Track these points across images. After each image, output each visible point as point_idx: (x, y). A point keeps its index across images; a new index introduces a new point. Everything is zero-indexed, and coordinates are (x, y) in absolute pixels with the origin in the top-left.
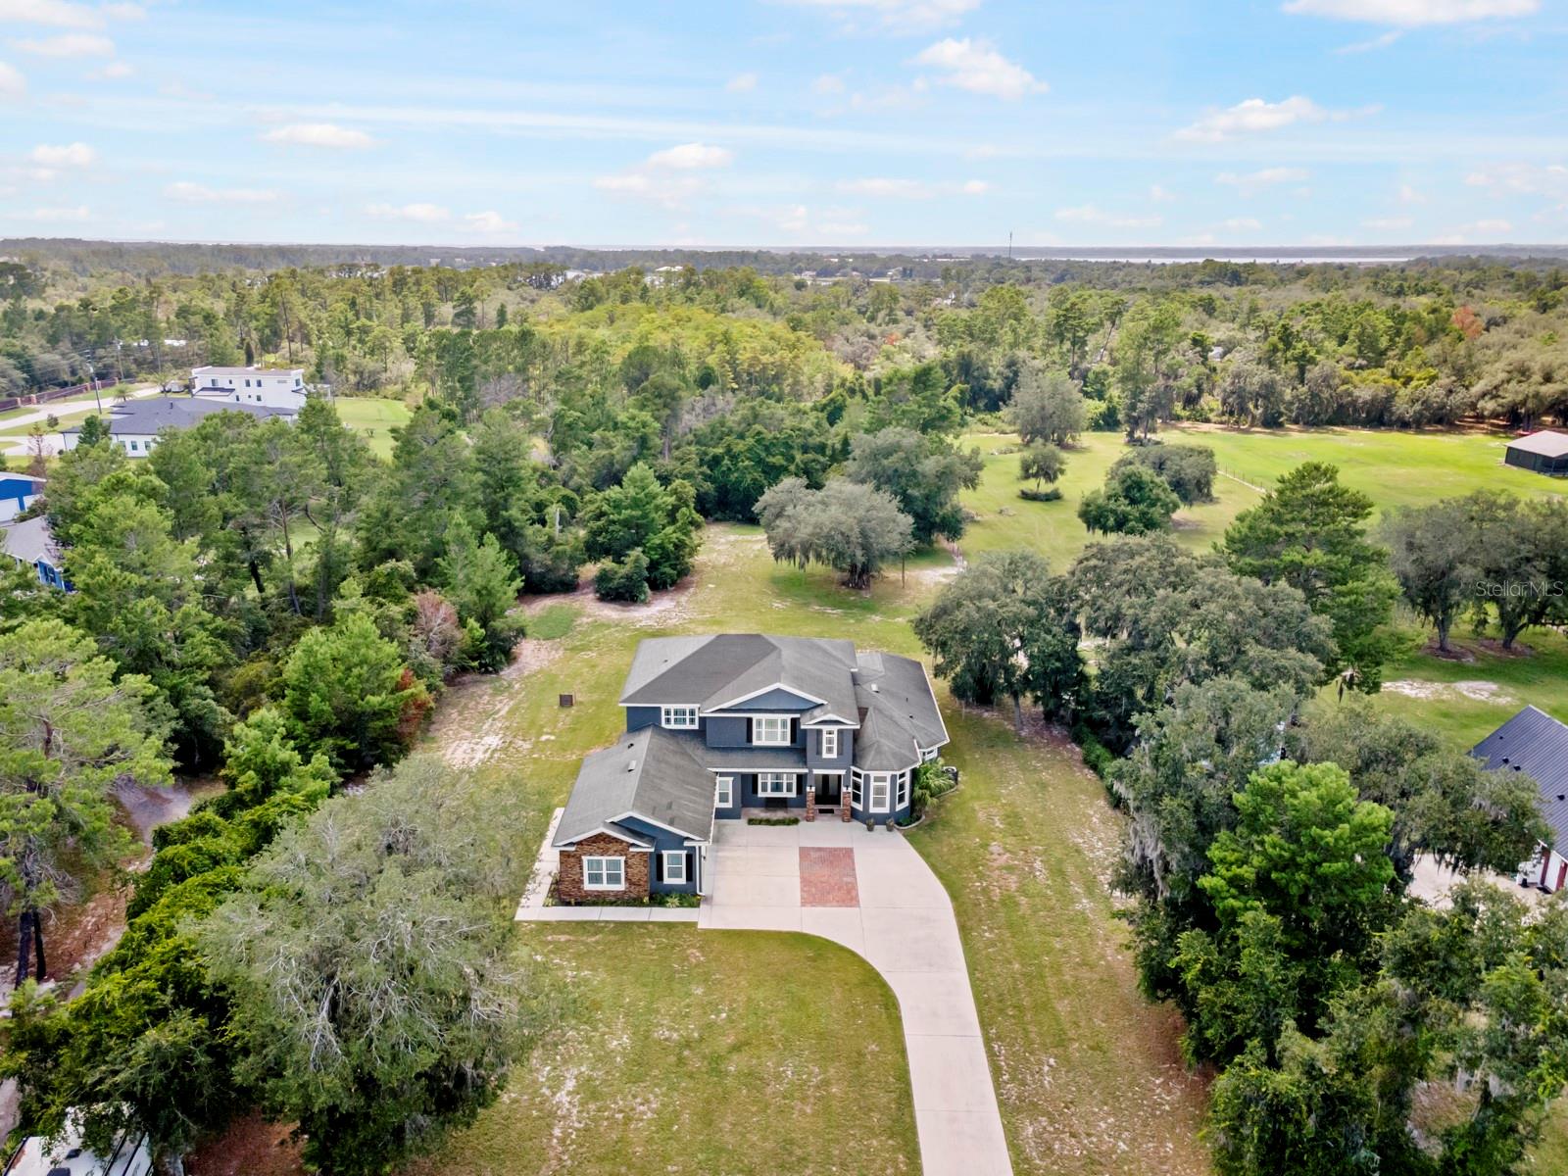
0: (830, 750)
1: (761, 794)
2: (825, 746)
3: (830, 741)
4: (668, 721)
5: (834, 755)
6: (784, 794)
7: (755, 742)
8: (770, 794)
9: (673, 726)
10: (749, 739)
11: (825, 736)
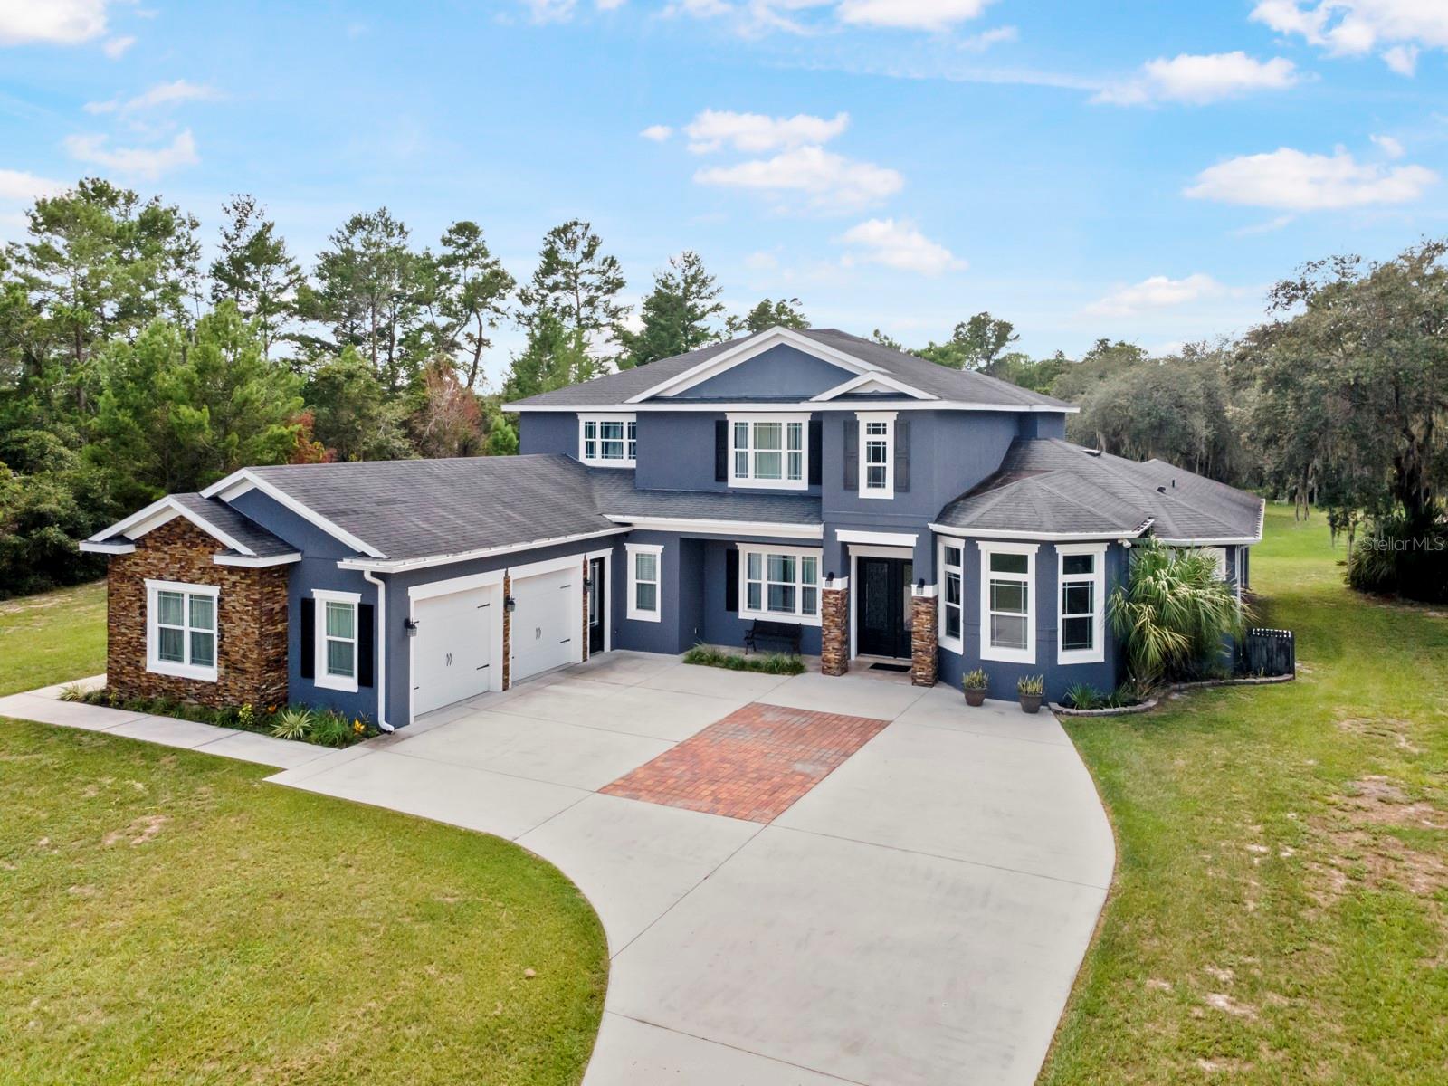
0: (876, 478)
1: (745, 613)
2: (864, 465)
3: (877, 453)
4: (591, 448)
5: (887, 492)
6: (796, 617)
7: (734, 482)
8: (765, 614)
9: (599, 461)
10: (721, 475)
11: (864, 438)
